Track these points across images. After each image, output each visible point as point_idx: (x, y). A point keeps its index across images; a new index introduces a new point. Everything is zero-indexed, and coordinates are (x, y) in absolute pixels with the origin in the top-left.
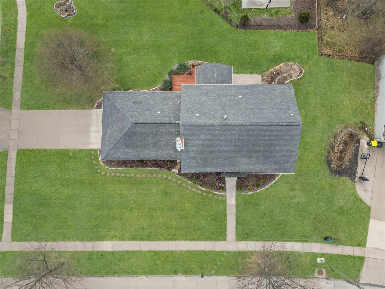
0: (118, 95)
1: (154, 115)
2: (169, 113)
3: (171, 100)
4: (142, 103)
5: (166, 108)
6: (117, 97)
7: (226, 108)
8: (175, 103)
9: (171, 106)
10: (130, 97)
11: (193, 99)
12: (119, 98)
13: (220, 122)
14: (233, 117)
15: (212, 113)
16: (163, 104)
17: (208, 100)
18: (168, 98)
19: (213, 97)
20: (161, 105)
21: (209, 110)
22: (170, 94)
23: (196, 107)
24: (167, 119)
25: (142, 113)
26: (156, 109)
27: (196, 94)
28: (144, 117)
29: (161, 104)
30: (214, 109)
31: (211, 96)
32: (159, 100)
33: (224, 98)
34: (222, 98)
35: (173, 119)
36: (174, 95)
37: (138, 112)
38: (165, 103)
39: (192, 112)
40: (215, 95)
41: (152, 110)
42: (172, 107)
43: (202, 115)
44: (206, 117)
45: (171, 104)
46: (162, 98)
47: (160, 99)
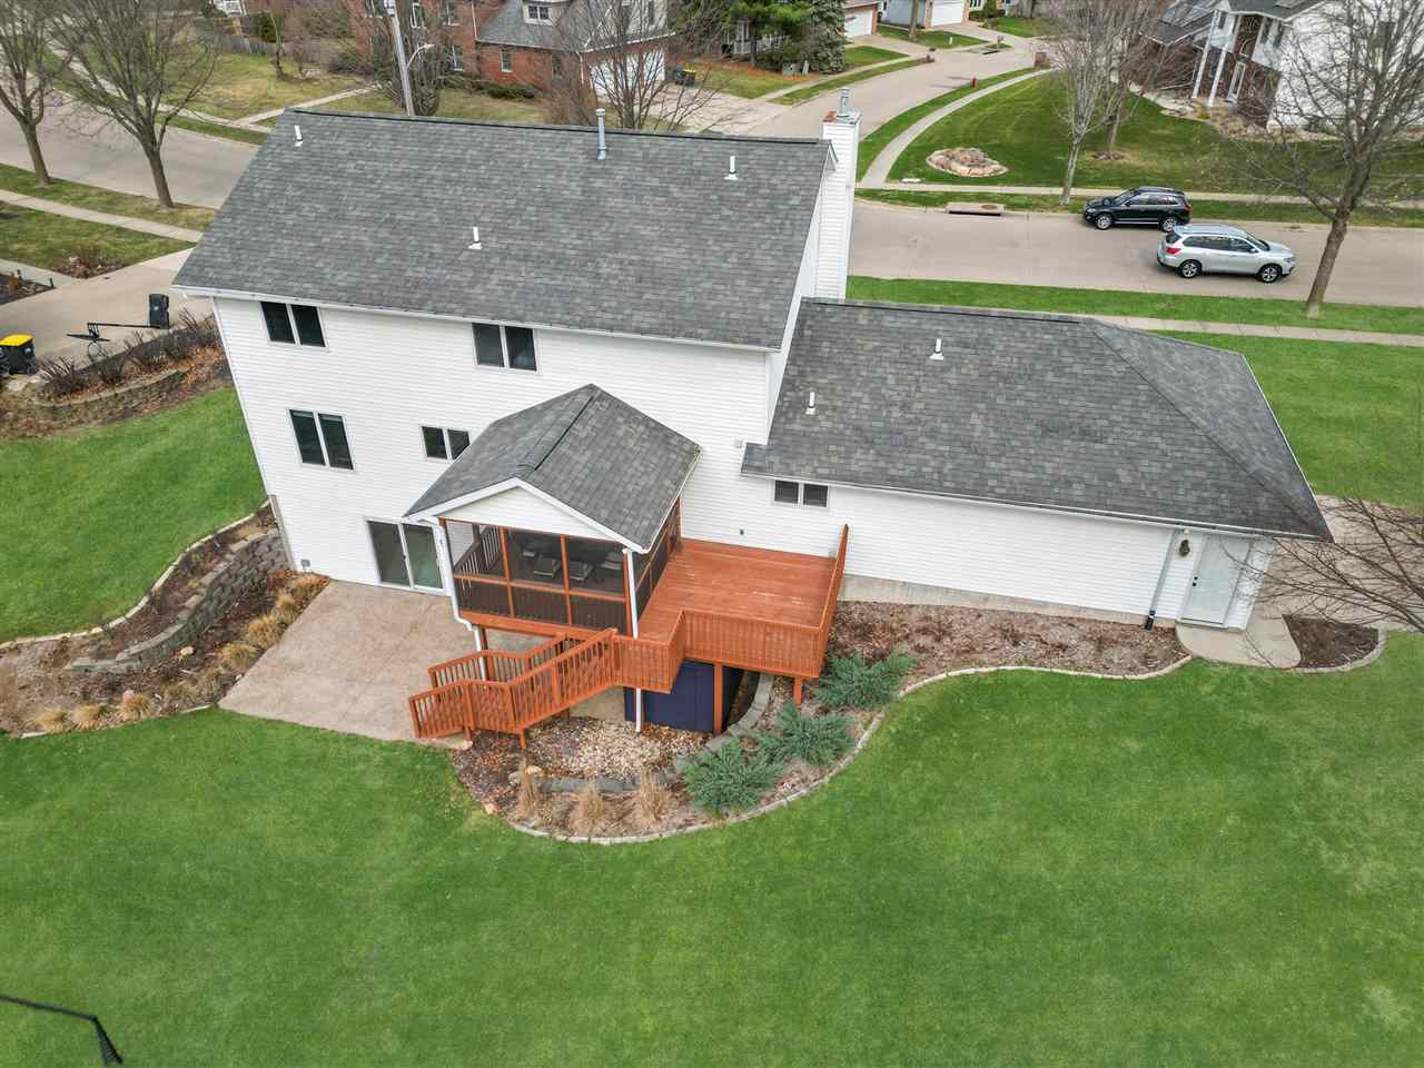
0: (1215, 501)
1: (966, 346)
2: (876, 349)
3: (858, 429)
4: (1040, 424)
5: (891, 380)
6: (1220, 489)
7: (577, 196)
8: (834, 409)
9: (859, 395)
10: (1124, 476)
11: (733, 259)
12: (1201, 474)
13: (633, 139)
14: (564, 155)
15: (655, 182)
16: (905, 406)
17: (651, 243)
18: (871, 443)
19: (620, 256)
20: (919, 400)
21: (666, 193)
22: (854, 468)
23: (726, 212)
24: (891, 319)
25: (1038, 367)
26: (952, 377)
27: (708, 285)
28: (1023, 338)
29: (921, 406)
30: (639, 199)
31: (631, 263)
32: (933, 434)
33: (565, 247)
34: (575, 248)
35: (861, 317)
36: (835, 460)
37: (1060, 370)
38: (896, 413)
39: (753, 192)
40: (604, 269)
41: (975, 374)
42: (854, 382)
43: (706, 174)
44: (691, 162)
45: (859, 400)
46: (909, 447)
47: (921, 440)
